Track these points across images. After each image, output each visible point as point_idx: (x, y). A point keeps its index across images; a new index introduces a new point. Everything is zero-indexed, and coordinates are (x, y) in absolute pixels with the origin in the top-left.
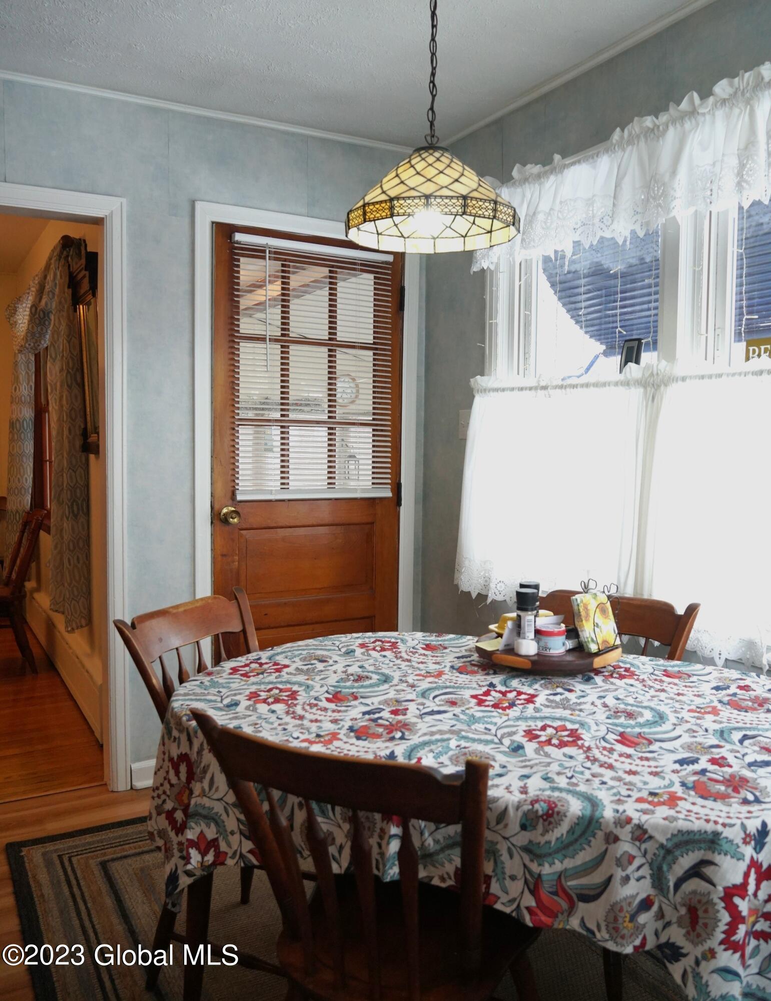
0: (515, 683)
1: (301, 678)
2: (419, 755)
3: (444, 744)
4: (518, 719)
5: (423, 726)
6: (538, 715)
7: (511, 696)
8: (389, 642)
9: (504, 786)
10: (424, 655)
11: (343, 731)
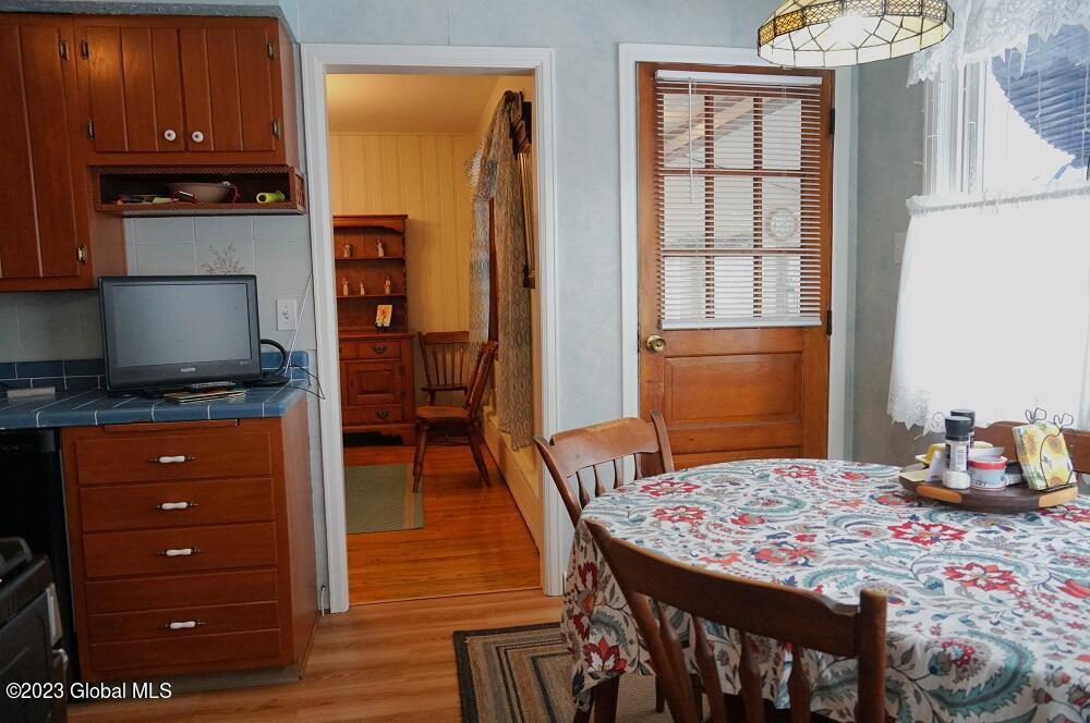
0: (942, 517)
1: (710, 499)
2: (821, 583)
3: (851, 574)
4: (939, 555)
5: (830, 554)
6: (964, 552)
7: (935, 530)
8: (806, 469)
9: (913, 624)
10: (843, 483)
11: (745, 553)
